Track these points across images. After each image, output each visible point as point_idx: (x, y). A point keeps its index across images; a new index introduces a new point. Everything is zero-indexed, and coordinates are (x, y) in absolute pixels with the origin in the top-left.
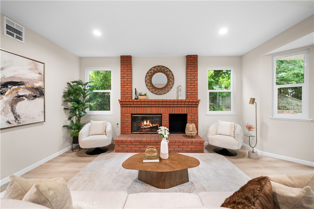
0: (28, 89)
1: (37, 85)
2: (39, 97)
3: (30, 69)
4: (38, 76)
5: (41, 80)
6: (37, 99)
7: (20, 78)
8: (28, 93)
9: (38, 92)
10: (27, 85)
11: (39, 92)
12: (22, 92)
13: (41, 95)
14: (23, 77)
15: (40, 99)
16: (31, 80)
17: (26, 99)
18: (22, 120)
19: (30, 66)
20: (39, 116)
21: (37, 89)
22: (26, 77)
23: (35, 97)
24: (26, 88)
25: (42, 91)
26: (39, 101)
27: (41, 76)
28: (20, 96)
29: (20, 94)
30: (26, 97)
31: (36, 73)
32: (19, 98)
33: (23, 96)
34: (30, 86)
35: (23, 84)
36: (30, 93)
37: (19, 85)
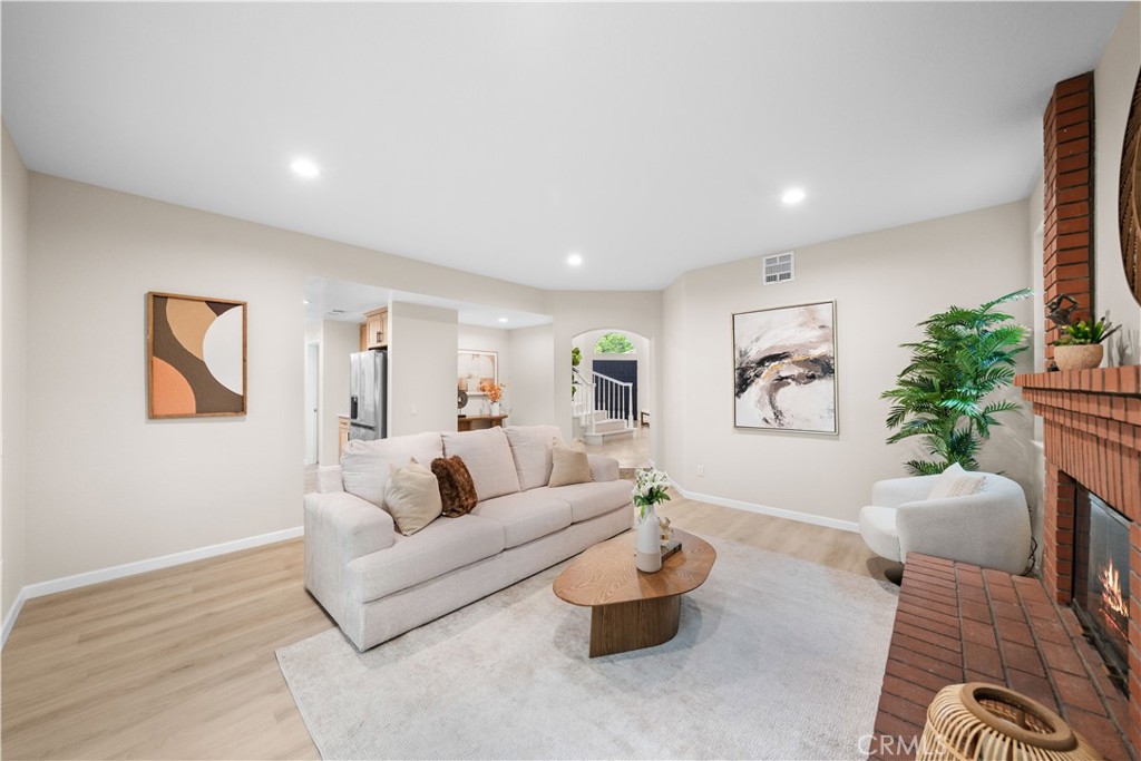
0: (798, 363)
1: (815, 353)
2: (820, 377)
3: (801, 325)
4: (818, 332)
5: (827, 340)
6: (816, 382)
7: (782, 347)
8: (796, 371)
9: (819, 367)
10: (796, 357)
11: (822, 368)
12: (786, 369)
13: (825, 374)
14: (787, 343)
15: (823, 381)
16: (803, 346)
17: (793, 383)
18: (785, 421)
19: (801, 320)
20: (821, 417)
21: (816, 361)
22: (794, 342)
23: (813, 377)
24: (793, 363)
25: (828, 364)
26: (823, 386)
27: (826, 330)
28: (782, 378)
29: (783, 374)
30: (793, 379)
31: (813, 328)
32: (781, 381)
33: (787, 378)
34: (801, 358)
35: (787, 357)
36: (802, 370)
37: (781, 359)
